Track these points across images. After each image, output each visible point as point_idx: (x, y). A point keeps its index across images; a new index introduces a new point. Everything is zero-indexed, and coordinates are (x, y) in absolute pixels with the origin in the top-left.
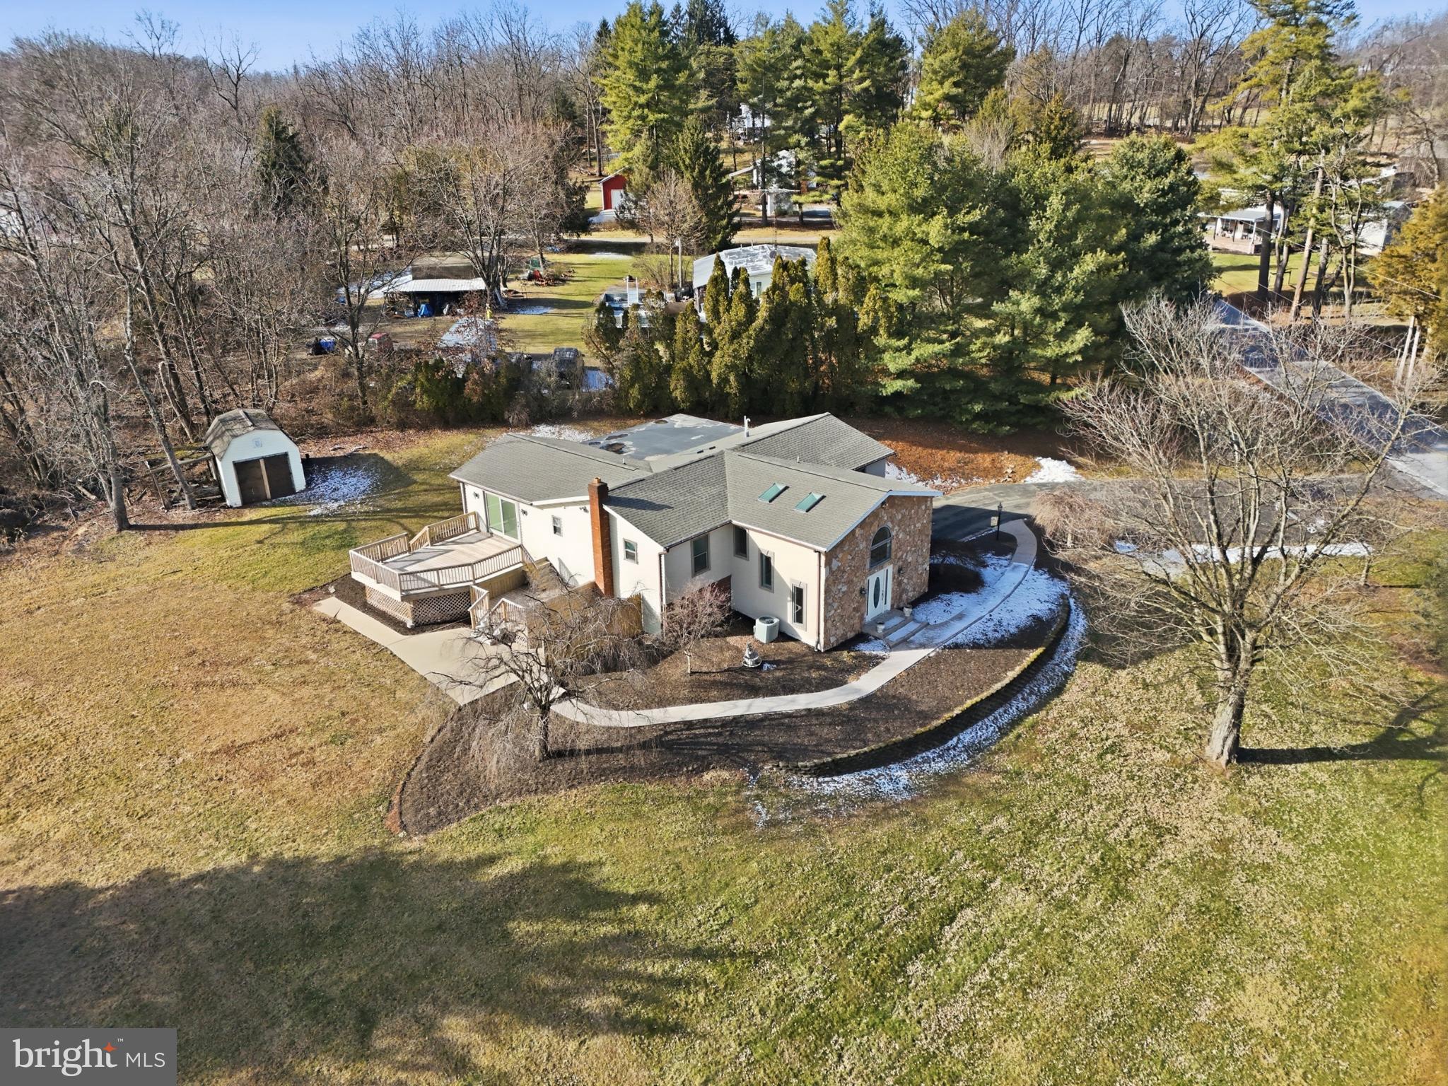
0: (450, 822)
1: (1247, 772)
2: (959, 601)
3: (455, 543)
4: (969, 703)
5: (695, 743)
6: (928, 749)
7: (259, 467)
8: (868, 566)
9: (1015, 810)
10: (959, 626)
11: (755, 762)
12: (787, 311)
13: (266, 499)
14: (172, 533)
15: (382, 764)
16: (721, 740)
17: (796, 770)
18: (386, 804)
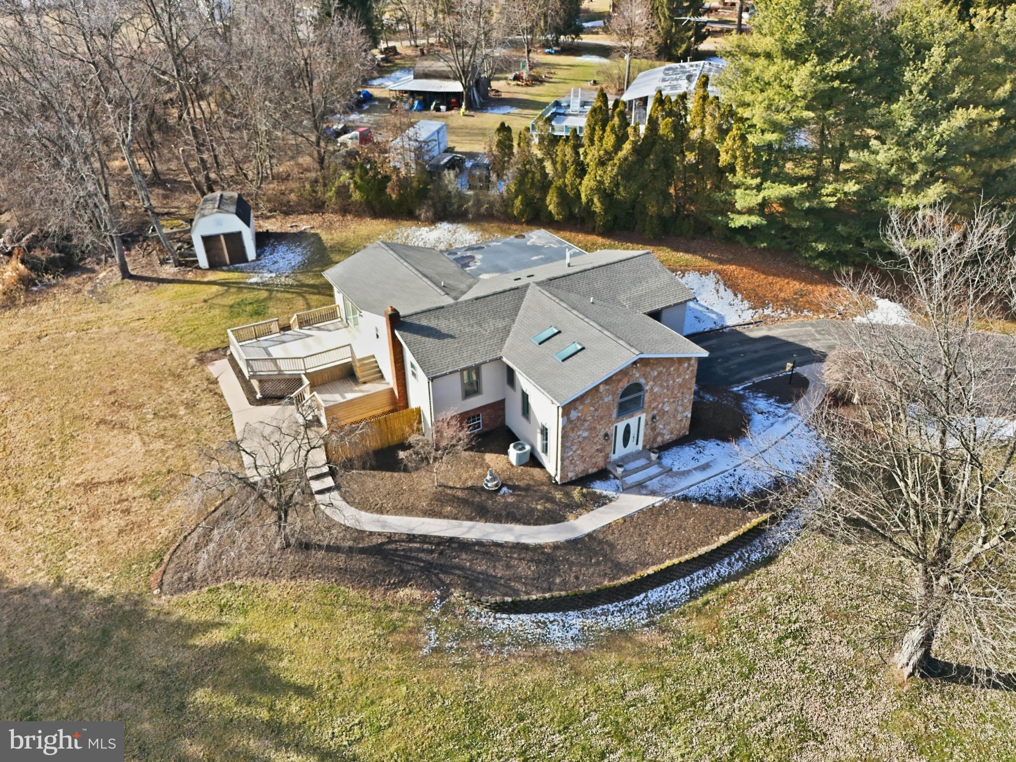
0: (194, 588)
1: (928, 688)
2: (713, 450)
3: (319, 329)
4: (668, 563)
5: (407, 556)
6: (611, 602)
7: (220, 241)
8: (615, 415)
9: (669, 681)
10: (699, 476)
11: (449, 586)
12: (654, 143)
13: (226, 265)
14: (155, 284)
15: (171, 524)
16: (429, 558)
17: (479, 602)
18: (158, 561)
